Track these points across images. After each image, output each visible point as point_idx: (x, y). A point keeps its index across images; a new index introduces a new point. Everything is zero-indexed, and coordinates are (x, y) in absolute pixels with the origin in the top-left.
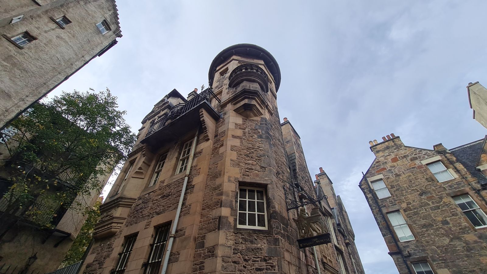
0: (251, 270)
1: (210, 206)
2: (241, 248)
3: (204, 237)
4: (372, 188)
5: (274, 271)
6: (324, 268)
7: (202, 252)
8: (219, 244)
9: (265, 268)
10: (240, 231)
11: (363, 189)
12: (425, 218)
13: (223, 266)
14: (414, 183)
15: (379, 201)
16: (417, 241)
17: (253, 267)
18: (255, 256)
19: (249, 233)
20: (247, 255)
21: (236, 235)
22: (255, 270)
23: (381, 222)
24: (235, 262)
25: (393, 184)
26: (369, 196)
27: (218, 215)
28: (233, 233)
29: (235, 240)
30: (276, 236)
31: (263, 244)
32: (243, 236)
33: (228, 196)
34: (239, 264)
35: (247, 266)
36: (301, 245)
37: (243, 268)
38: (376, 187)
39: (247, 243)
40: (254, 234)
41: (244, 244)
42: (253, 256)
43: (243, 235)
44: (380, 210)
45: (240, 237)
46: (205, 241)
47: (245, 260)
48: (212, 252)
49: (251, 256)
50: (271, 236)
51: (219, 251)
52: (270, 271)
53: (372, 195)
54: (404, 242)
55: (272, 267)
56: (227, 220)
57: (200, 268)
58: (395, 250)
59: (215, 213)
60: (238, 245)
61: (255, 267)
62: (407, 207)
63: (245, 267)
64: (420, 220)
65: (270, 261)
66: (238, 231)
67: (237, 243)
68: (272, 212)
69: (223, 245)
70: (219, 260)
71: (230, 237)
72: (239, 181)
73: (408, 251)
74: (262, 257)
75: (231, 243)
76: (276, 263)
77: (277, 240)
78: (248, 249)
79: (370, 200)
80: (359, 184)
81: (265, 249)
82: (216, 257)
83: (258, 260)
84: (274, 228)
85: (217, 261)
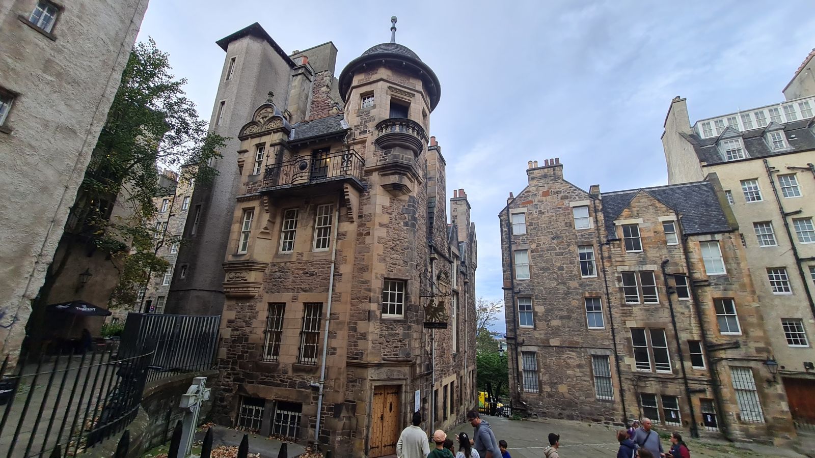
0: (391, 348)
3: (356, 324)
4: (511, 221)
5: (406, 348)
7: (355, 335)
8: (369, 331)
9: (400, 346)
13: (372, 347)
18: (394, 339)
19: (391, 322)
20: (388, 338)
21: (381, 324)
24: (380, 343)
26: (505, 229)
27: (367, 308)
28: (379, 323)
29: (381, 328)
30: (409, 324)
31: (400, 330)
32: (387, 326)
33: (375, 293)
34: (383, 345)
35: (388, 346)
36: (426, 326)
38: (515, 220)
39: (388, 330)
40: (394, 323)
41: (386, 331)
43: (387, 324)
46: (357, 327)
47: (387, 341)
48: (364, 336)
49: (391, 338)
50: (406, 324)
51: (369, 336)
52: (403, 348)
53: (508, 229)
54: (519, 280)
55: (404, 345)
56: (375, 314)
57: (354, 345)
58: (509, 285)
59: (365, 306)
61: (393, 346)
65: (403, 342)
66: (383, 321)
67: (382, 330)
68: (408, 305)
69: (372, 332)
70: (370, 342)
71: (377, 327)
72: (384, 278)
73: (519, 289)
74: (399, 339)
75: (378, 330)
76: (407, 343)
77: (409, 327)
78: (389, 334)
79: (504, 234)
81: (401, 333)
82: (367, 340)
83: (395, 341)
85: (368, 342)
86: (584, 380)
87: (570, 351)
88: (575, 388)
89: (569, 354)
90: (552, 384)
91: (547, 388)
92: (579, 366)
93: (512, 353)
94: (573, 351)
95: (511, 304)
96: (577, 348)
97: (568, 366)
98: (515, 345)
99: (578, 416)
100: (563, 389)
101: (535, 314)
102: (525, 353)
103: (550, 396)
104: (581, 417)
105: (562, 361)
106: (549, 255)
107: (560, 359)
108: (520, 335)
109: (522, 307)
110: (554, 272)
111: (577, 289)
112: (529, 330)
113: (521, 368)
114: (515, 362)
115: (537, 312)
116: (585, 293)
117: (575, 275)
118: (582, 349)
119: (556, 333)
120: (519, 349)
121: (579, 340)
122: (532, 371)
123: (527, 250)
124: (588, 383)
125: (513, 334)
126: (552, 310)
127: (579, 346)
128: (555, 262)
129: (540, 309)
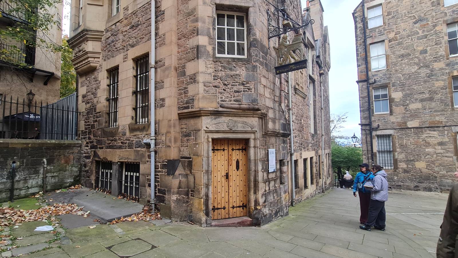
0: (230, 92)
1: (186, 35)
2: (220, 75)
3: (184, 67)
4: (366, 16)
5: (251, 93)
6: (295, 93)
7: (184, 79)
8: (200, 71)
9: (243, 90)
10: (219, 59)
11: (355, 18)
12: (407, 48)
13: (205, 90)
14: (415, 8)
15: (368, 31)
16: (388, 70)
17: (232, 90)
18: (234, 81)
19: (228, 61)
20: (226, 81)
21: (215, 63)
22: (233, 92)
23: (361, 53)
24: (215, 87)
25: (392, 10)
26: (360, 25)
27: (195, 44)
28: (212, 62)
29: (215, 68)
30: (254, 63)
31: (242, 71)
32: (222, 65)
33: (204, 22)
34: (219, 88)
35: (227, 89)
36: (278, 72)
37: (223, 91)
38: (370, 14)
39: (226, 70)
40: (233, 62)
41: (223, 71)
42: (232, 81)
43: (223, 63)
44: (365, 42)
45: (220, 65)
46: (186, 70)
47: (225, 84)
48: (193, 79)
49: (230, 81)
50: (250, 64)
51: (200, 78)
52: (247, 93)
53: (363, 24)
54: (375, 71)
55: (249, 89)
56: (205, 49)
57: (185, 92)
58: (364, 78)
59: (192, 42)
60: (218, 72)
61: (233, 90)
62: (394, 37)
63: (225, 90)
64: (400, 50)
65: (247, 85)
66: (216, 60)
67: (216, 70)
68: (252, 40)
69: (202, 72)
70: (201, 85)
71: (210, 66)
72: (215, 4)
73: (375, 79)
74: (241, 82)
75: (211, 70)
76: (253, 86)
77: (254, 68)
78: (227, 76)
79: (358, 31)
80: (354, 11)
81: (244, 75)
82: (198, 83)
83: (236, 84)
84: (253, 56)
85: (199, 85)
86: (446, 156)
87: (430, 130)
88: (434, 164)
89: (429, 134)
90: (408, 161)
91: (402, 165)
92: (441, 144)
93: (366, 138)
94: (434, 131)
95: (366, 94)
96: (439, 127)
97: (428, 144)
98: (370, 130)
99: (437, 188)
100: (421, 165)
101: (391, 100)
102: (378, 136)
103: (405, 171)
104: (441, 189)
105: (421, 140)
106: (409, 41)
107: (418, 139)
108: (375, 121)
109: (377, 97)
110: (416, 57)
111: (443, 69)
112: (385, 116)
113: (375, 149)
114: (369, 145)
115: (393, 99)
116: (453, 72)
117: (441, 56)
118: (445, 128)
119: (414, 115)
120: (374, 133)
121: (443, 119)
122: (387, 151)
123: (383, 41)
124: (451, 159)
125: (368, 120)
126: (411, 94)
127: (441, 125)
128: (417, 46)
129: (397, 95)
